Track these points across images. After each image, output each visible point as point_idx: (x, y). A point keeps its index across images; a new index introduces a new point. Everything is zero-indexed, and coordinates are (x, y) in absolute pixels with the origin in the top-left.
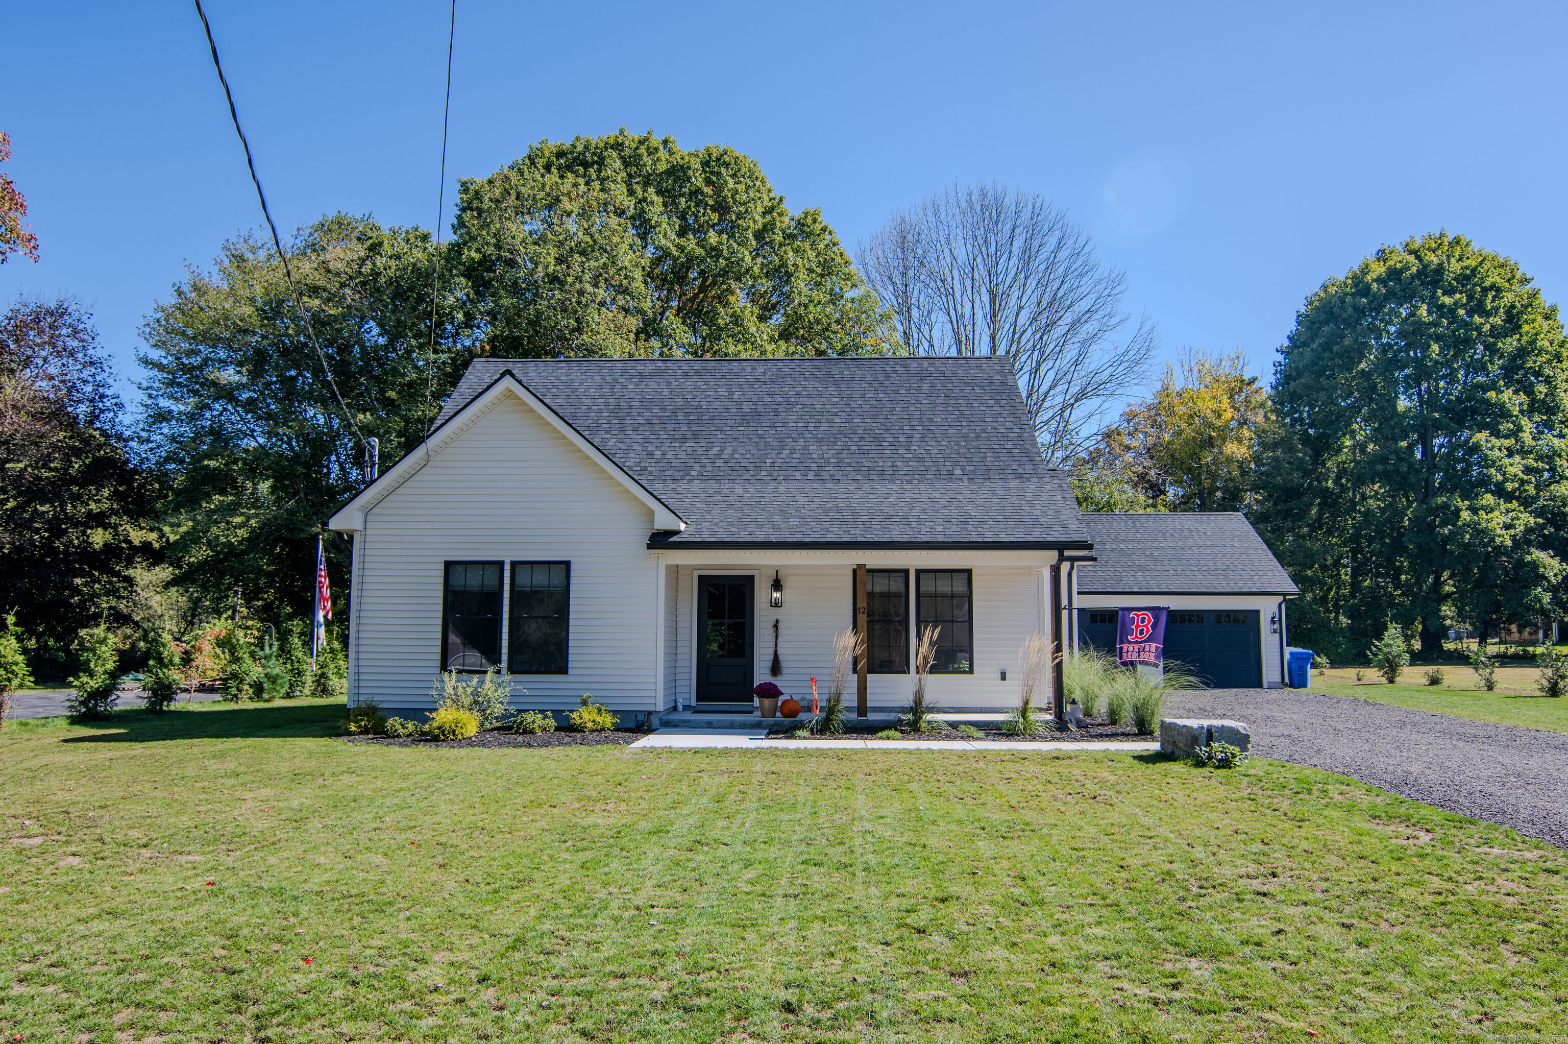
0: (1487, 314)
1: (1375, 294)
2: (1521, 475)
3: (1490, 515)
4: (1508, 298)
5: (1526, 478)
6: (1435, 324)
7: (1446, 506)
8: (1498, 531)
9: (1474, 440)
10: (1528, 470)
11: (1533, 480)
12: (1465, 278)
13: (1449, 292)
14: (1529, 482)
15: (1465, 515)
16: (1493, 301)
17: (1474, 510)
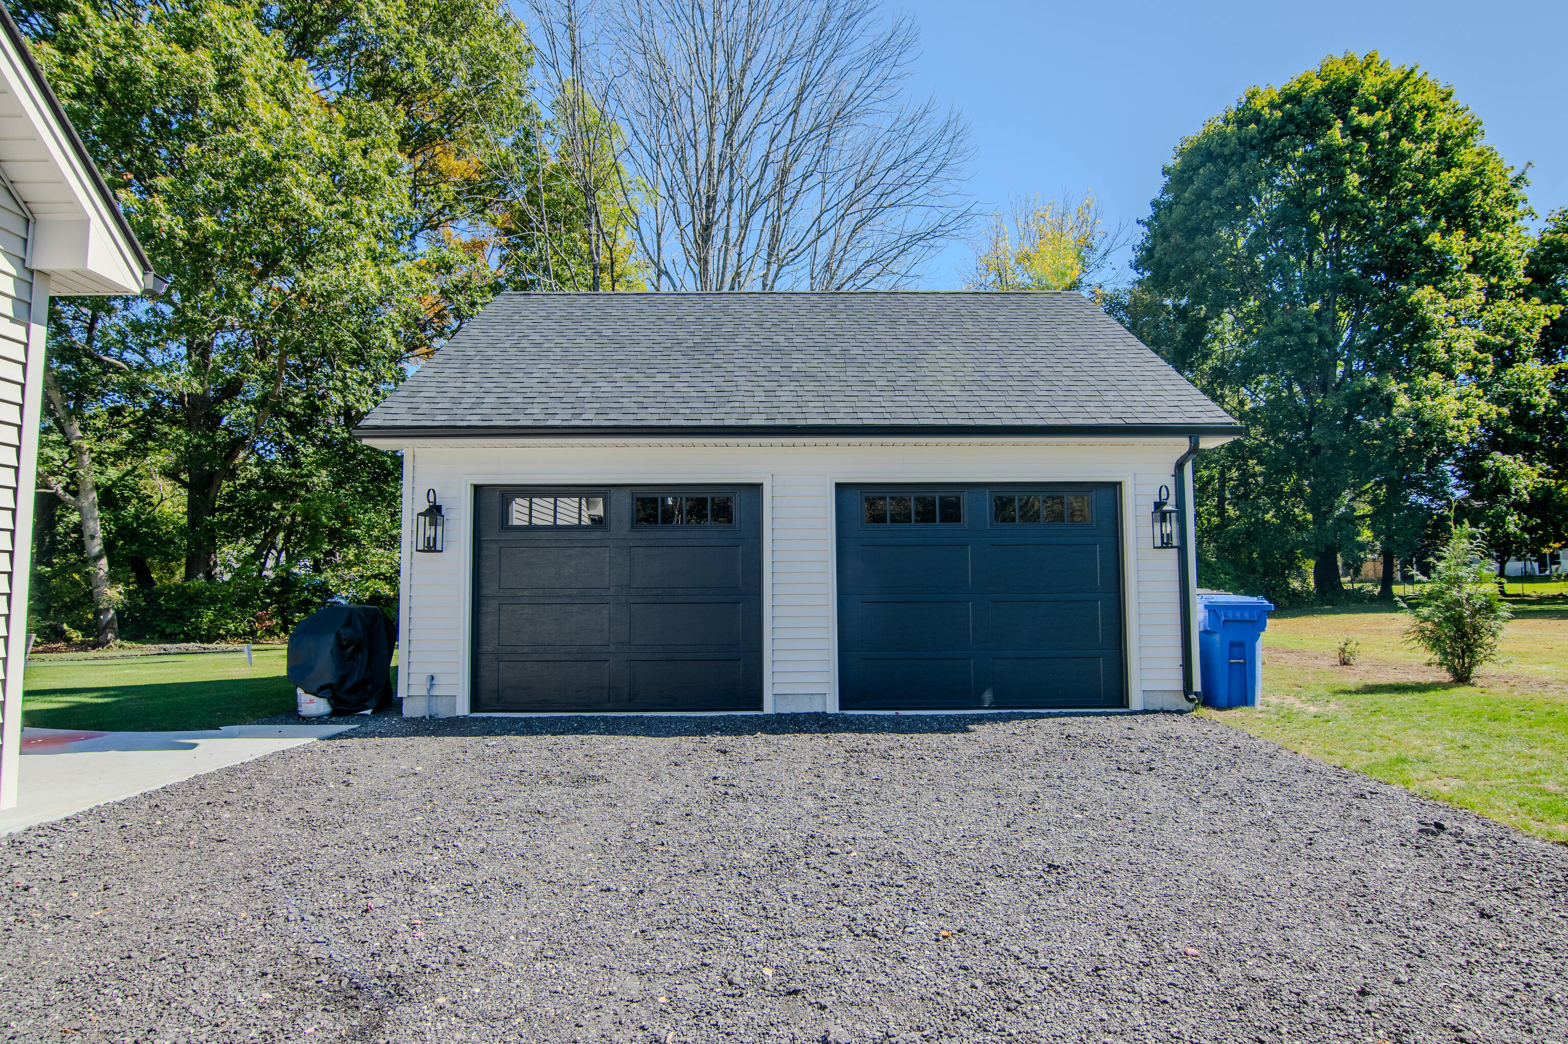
0: (1418, 140)
1: (1267, 121)
2: (1474, 353)
3: (1438, 400)
4: (1442, 122)
5: (1480, 356)
6: (1351, 149)
7: (1375, 389)
8: (1452, 422)
9: (1414, 298)
10: (1482, 346)
11: (1491, 358)
12: (1387, 97)
13: (1369, 109)
14: (1485, 363)
15: (1403, 401)
16: (1424, 123)
17: (1415, 394)
